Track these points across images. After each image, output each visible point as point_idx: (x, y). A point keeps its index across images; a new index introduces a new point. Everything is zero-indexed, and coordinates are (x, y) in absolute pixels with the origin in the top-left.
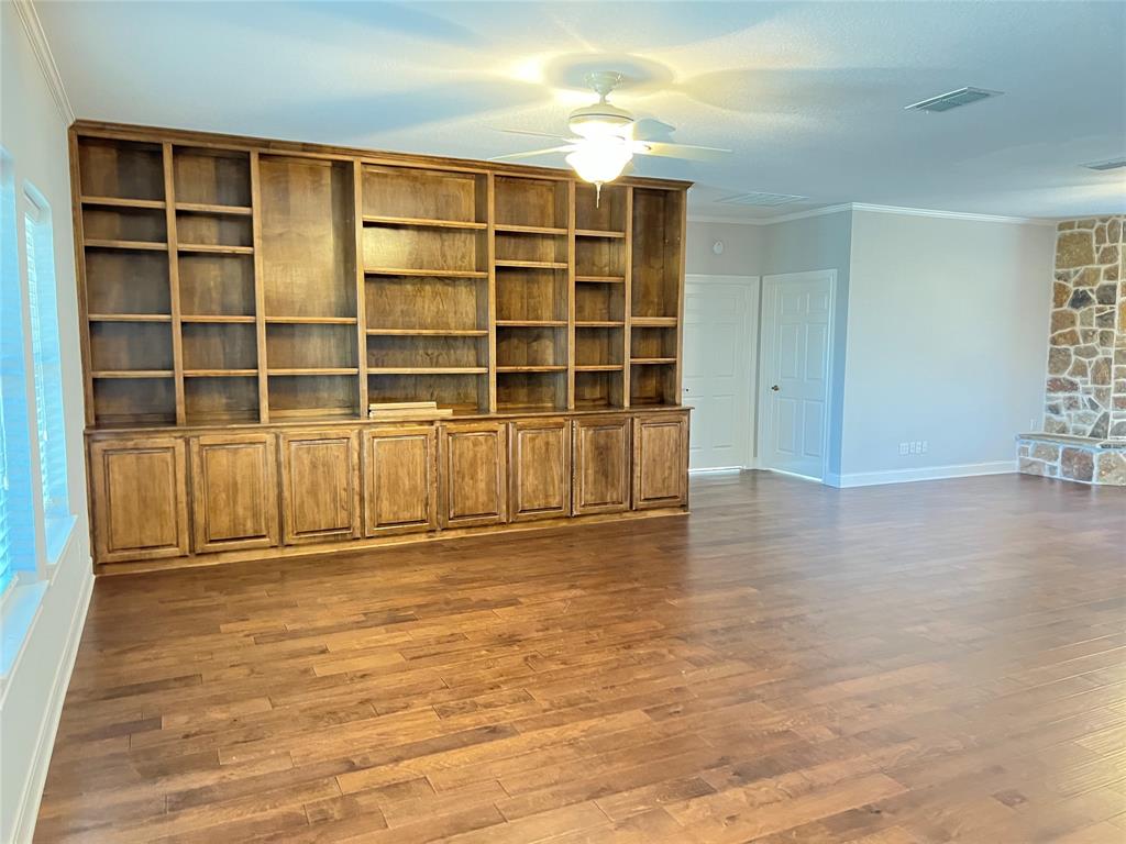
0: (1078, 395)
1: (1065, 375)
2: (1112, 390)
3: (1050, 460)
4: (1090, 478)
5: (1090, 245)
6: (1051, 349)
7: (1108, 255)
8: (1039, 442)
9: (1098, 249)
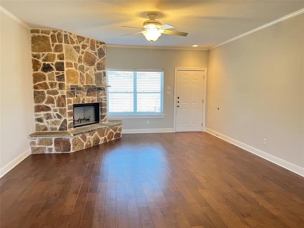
0: (51, 112)
1: (44, 103)
2: (67, 109)
3: (48, 145)
4: (70, 150)
5: (49, 42)
6: (35, 92)
7: (58, 48)
8: (41, 138)
9: (53, 45)
